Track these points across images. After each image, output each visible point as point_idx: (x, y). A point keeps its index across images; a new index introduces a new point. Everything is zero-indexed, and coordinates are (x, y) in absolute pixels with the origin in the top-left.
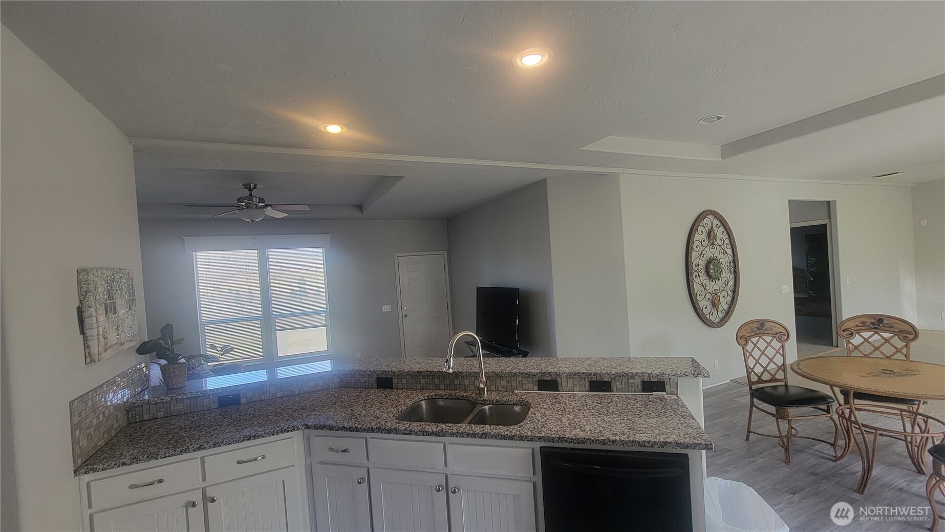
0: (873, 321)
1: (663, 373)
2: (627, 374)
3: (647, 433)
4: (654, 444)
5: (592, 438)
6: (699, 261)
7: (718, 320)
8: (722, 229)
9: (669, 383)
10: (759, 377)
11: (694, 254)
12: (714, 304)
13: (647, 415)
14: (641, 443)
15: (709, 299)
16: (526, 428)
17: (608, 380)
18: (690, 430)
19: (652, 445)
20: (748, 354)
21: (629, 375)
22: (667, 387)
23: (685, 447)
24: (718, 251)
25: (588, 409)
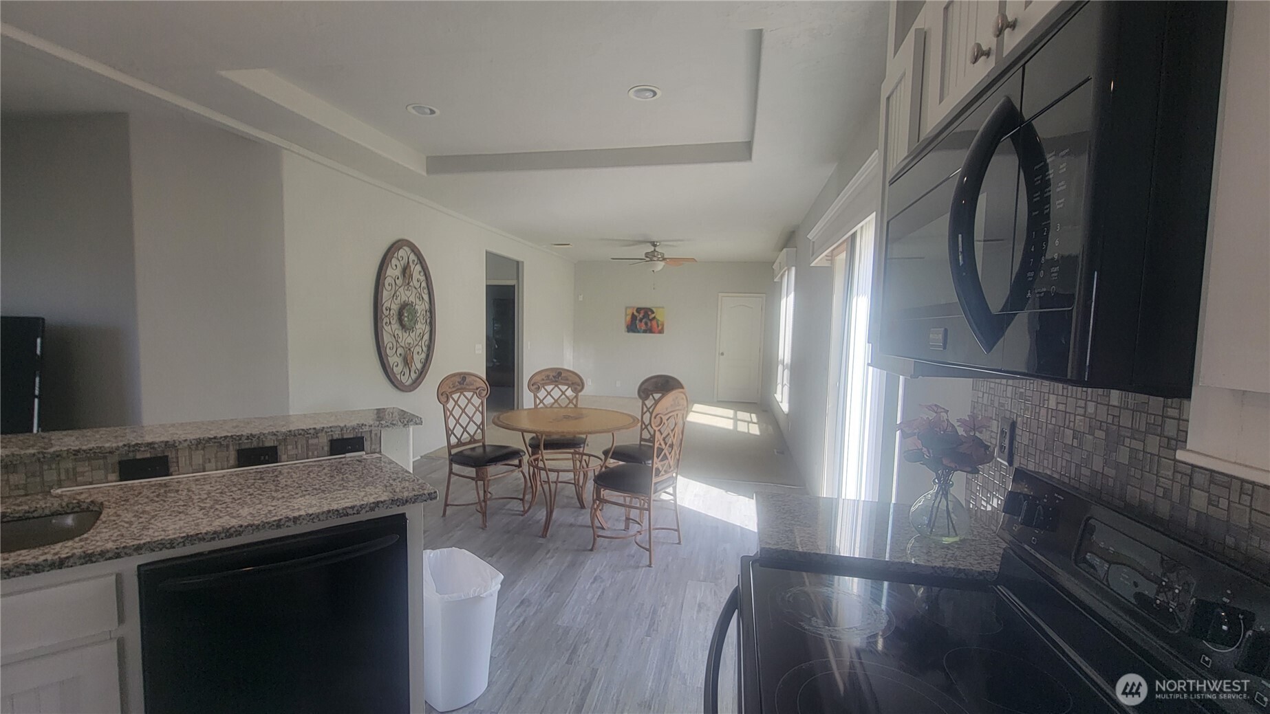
0: (554, 374)
1: (362, 425)
2: (306, 431)
3: (348, 499)
4: (360, 509)
5: (256, 522)
6: (391, 304)
7: (410, 381)
8: (418, 268)
9: (369, 439)
10: (459, 440)
11: (386, 294)
12: (407, 362)
13: (343, 479)
14: (341, 512)
15: (400, 355)
16: (101, 538)
17: (272, 444)
18: (407, 484)
19: (357, 510)
20: (448, 413)
21: (310, 431)
22: (367, 445)
23: (403, 503)
24: (414, 294)
25: (239, 489)
